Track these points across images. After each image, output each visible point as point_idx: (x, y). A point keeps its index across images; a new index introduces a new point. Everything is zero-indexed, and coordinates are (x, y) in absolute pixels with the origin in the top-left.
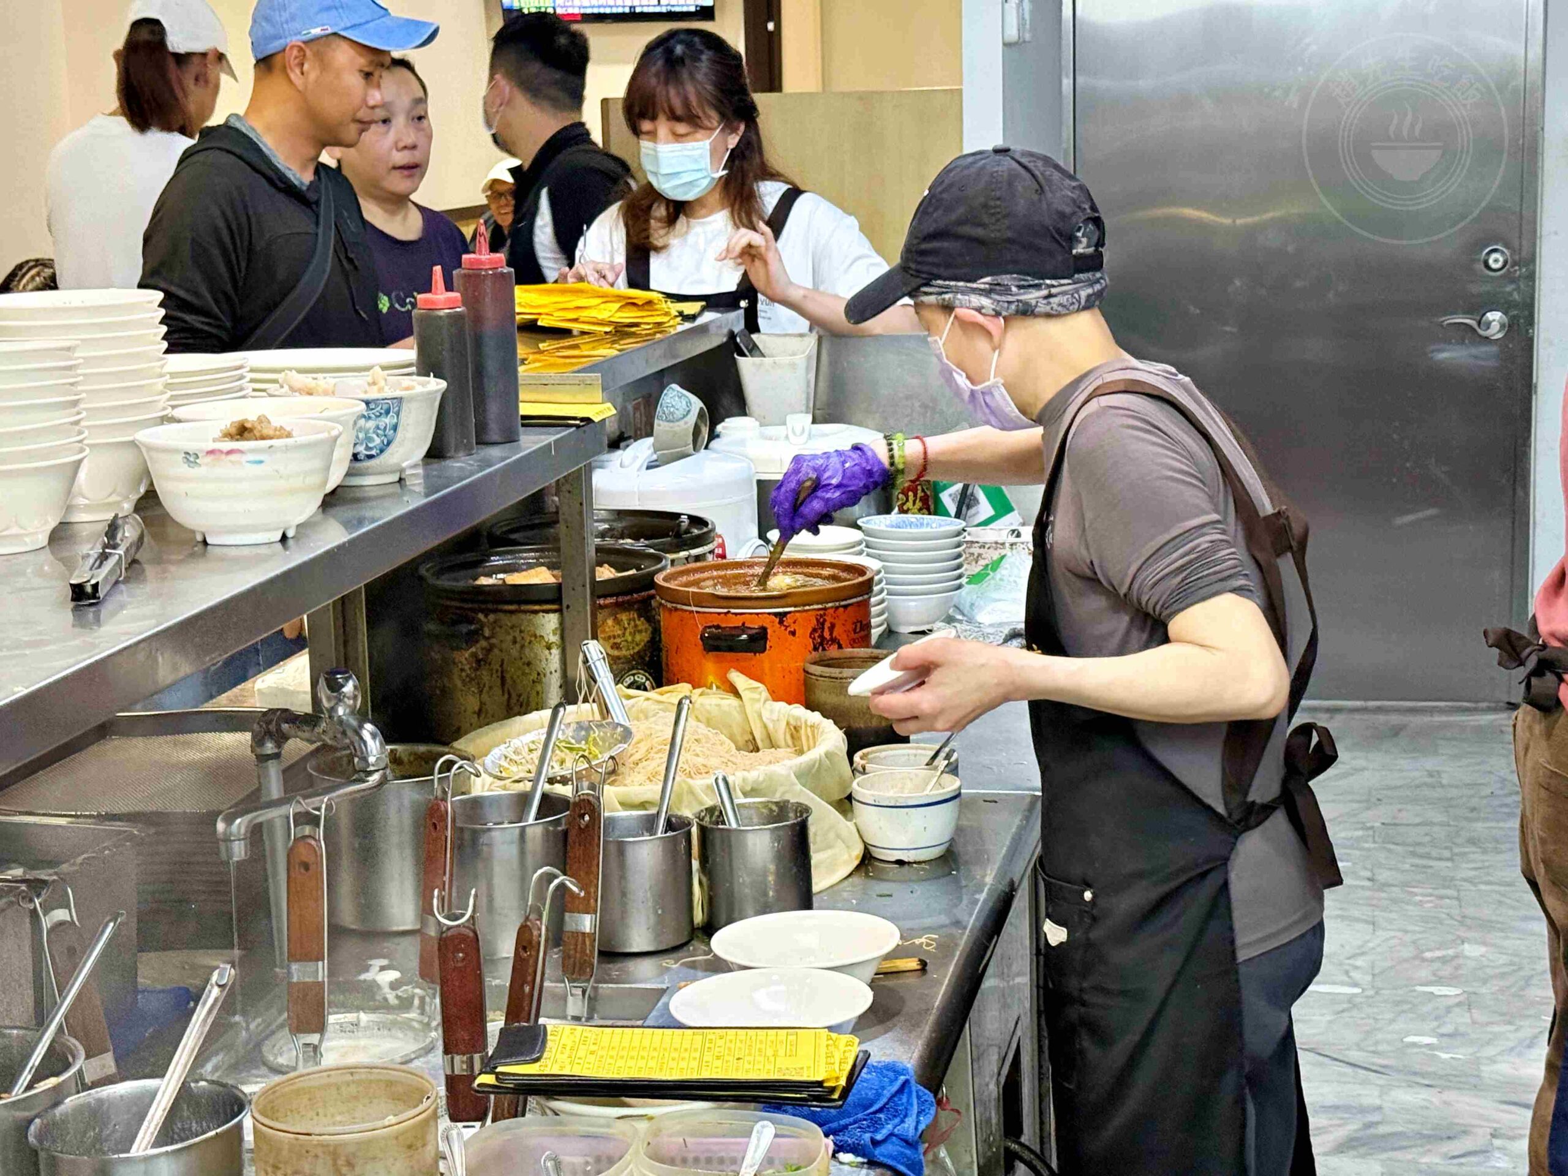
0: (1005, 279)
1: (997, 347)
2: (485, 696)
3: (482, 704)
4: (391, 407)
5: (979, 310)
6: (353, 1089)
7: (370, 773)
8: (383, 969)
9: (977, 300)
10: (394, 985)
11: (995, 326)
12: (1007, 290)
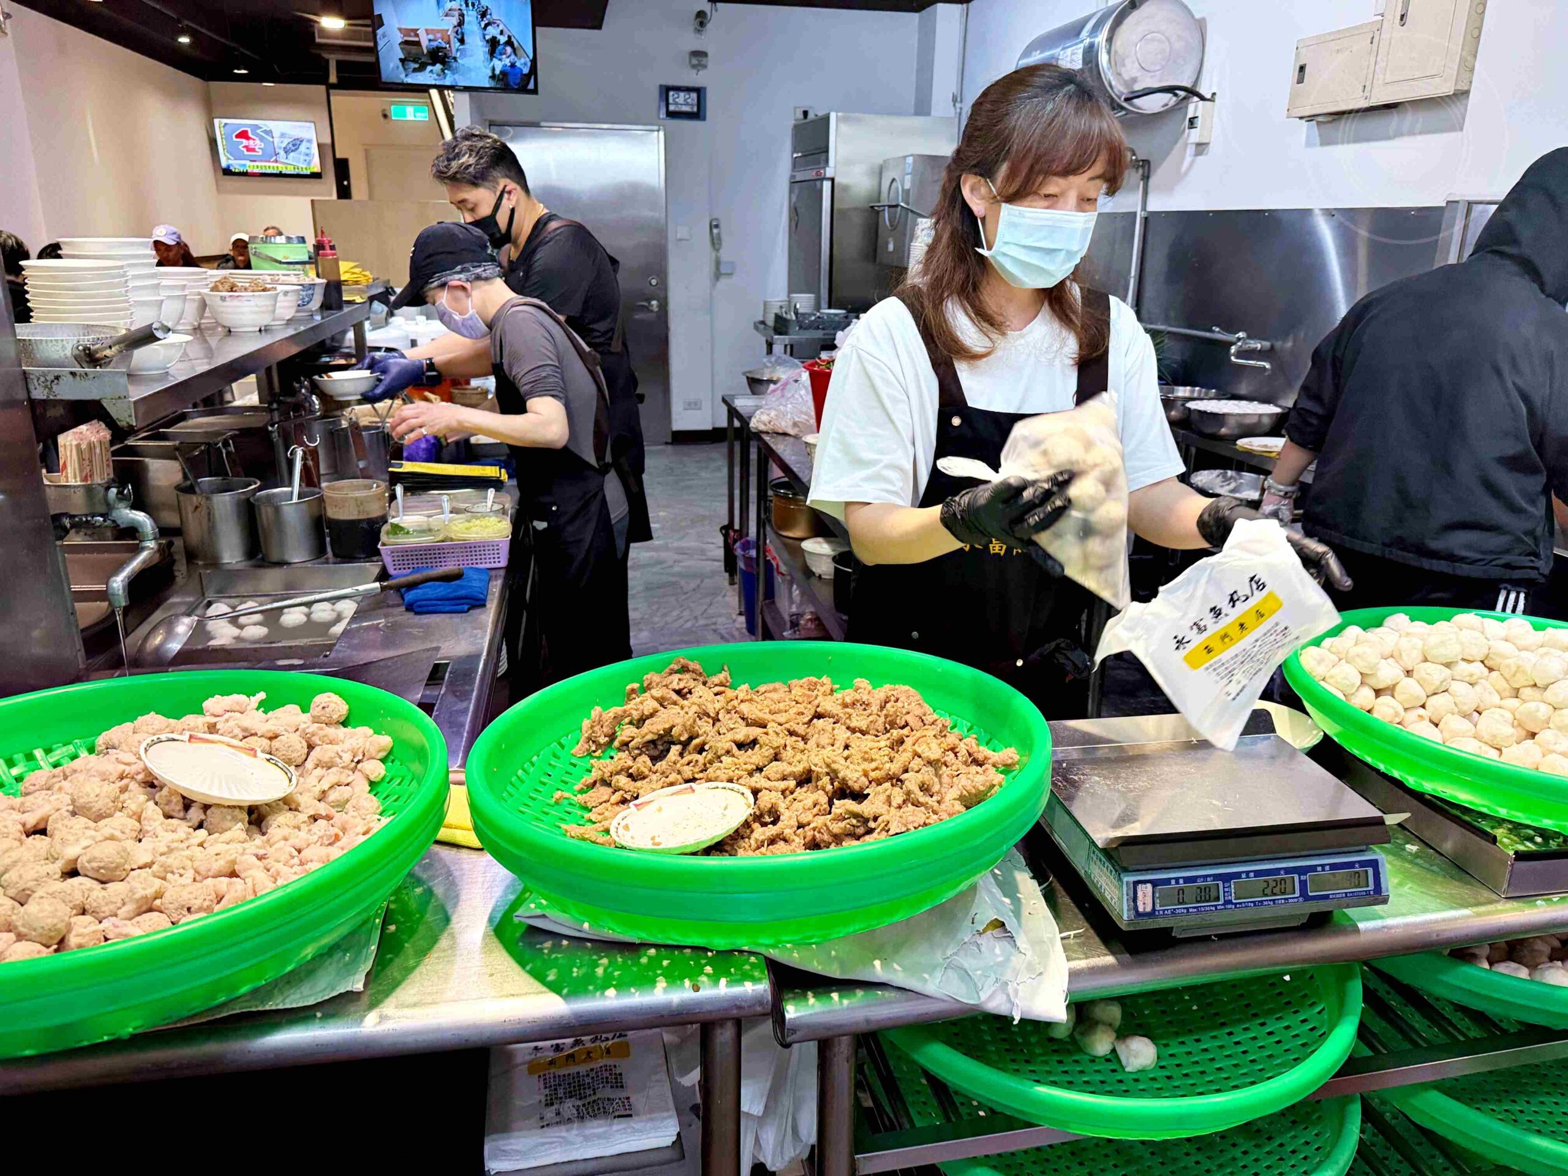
0: (466, 265)
1: (468, 296)
4: (312, 286)
5: (460, 280)
7: (316, 412)
9: (457, 276)
11: (468, 285)
12: (469, 271)
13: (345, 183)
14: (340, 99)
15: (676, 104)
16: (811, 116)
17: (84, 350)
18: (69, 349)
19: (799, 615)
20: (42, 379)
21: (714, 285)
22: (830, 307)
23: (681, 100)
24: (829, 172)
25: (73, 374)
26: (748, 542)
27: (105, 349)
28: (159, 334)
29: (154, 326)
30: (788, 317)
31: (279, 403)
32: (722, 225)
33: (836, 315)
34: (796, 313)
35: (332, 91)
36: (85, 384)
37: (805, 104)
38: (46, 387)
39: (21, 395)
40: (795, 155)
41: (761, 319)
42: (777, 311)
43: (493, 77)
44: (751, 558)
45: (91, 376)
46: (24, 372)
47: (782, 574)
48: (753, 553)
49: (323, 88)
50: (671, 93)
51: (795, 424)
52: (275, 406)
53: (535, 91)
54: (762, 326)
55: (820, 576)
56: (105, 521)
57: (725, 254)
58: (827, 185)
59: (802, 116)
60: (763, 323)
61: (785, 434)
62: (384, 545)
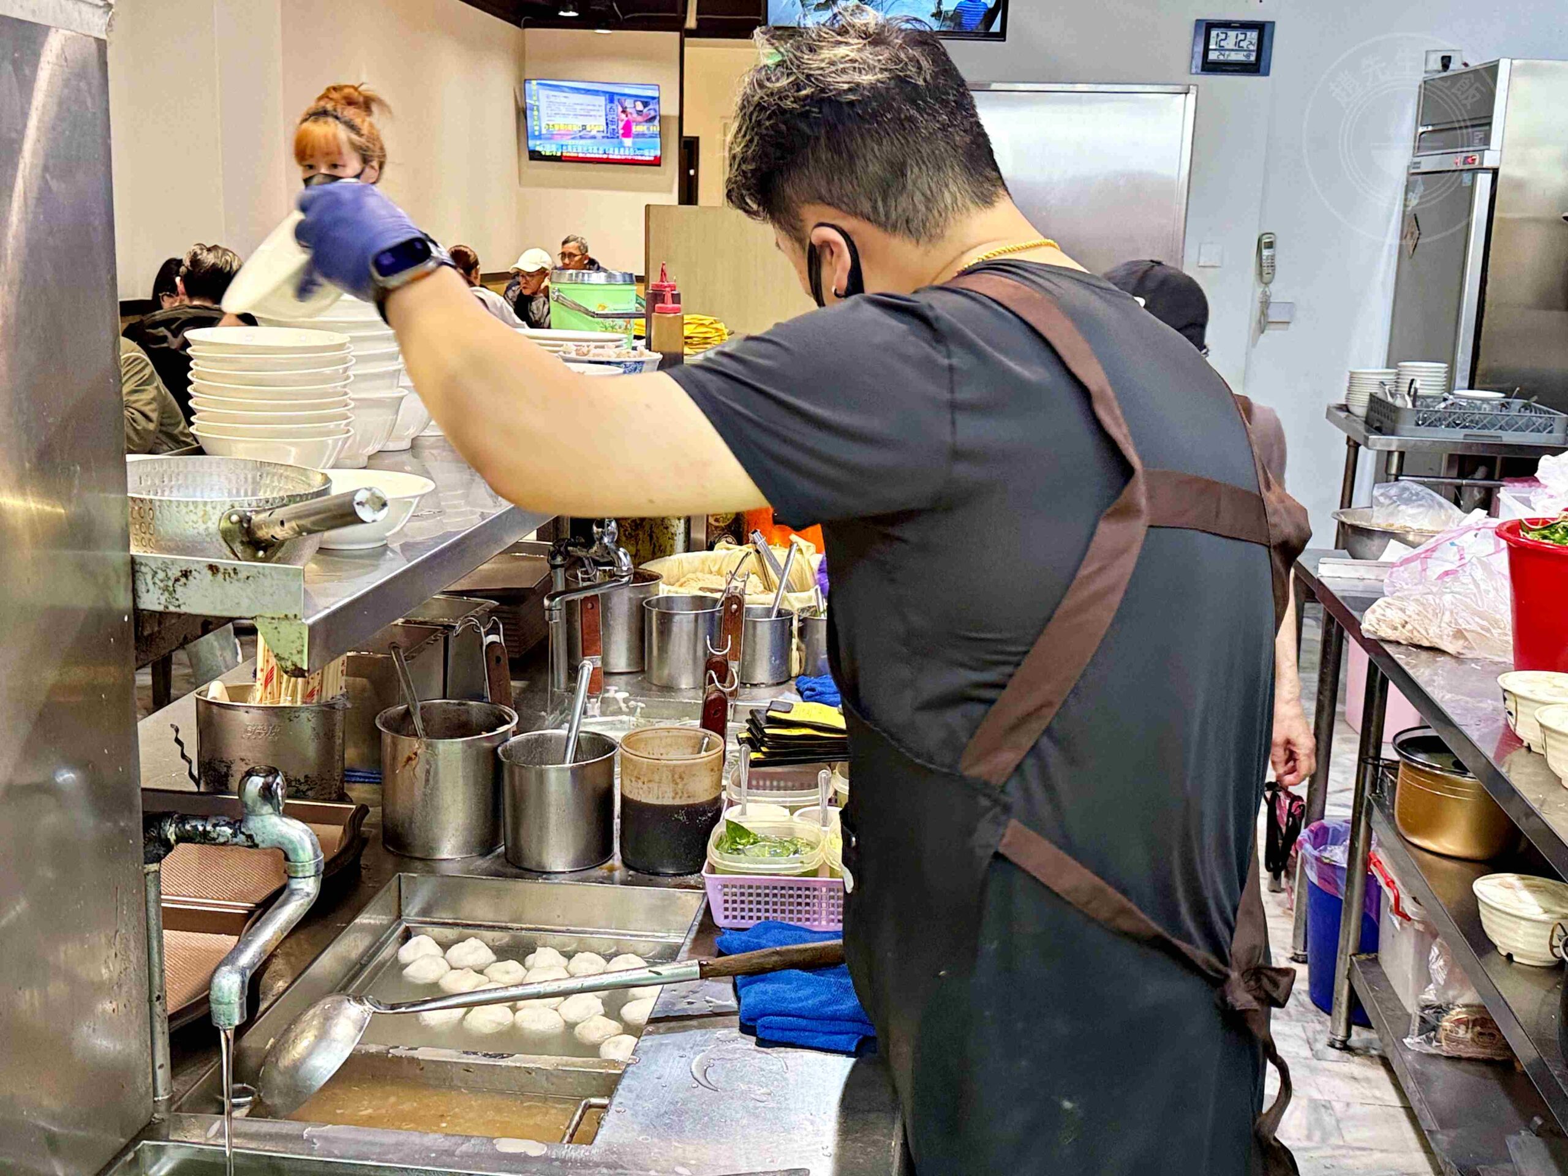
2: (640, 547)
3: (638, 551)
6: (669, 740)
7: (623, 577)
8: (616, 691)
10: (626, 701)
13: (692, 172)
14: (700, 51)
15: (1221, 49)
16: (1455, 66)
17: (241, 521)
18: (215, 518)
19: (1440, 1010)
20: (161, 575)
21: (1254, 343)
22: (1471, 387)
23: (1230, 43)
24: (1490, 159)
25: (213, 569)
26: (1325, 830)
27: (274, 523)
28: (363, 513)
29: (358, 498)
30: (1399, 403)
31: (566, 555)
32: (1278, 244)
33: (1484, 400)
34: (1415, 397)
35: (687, 40)
36: (233, 588)
37: (1446, 46)
38: (166, 589)
39: (123, 601)
40: (1421, 130)
41: (1343, 402)
42: (1375, 390)
43: (938, 15)
44: (1333, 867)
45: (242, 575)
46: (133, 561)
47: (1405, 916)
48: (1338, 855)
49: (676, 35)
50: (1214, 33)
51: (1459, 634)
52: (559, 560)
53: (1001, 36)
54: (1343, 415)
55: (1509, 957)
56: (234, 835)
57: (1278, 291)
58: (1484, 181)
59: (1438, 66)
60: (1345, 408)
61: (1434, 650)
62: (713, 870)
